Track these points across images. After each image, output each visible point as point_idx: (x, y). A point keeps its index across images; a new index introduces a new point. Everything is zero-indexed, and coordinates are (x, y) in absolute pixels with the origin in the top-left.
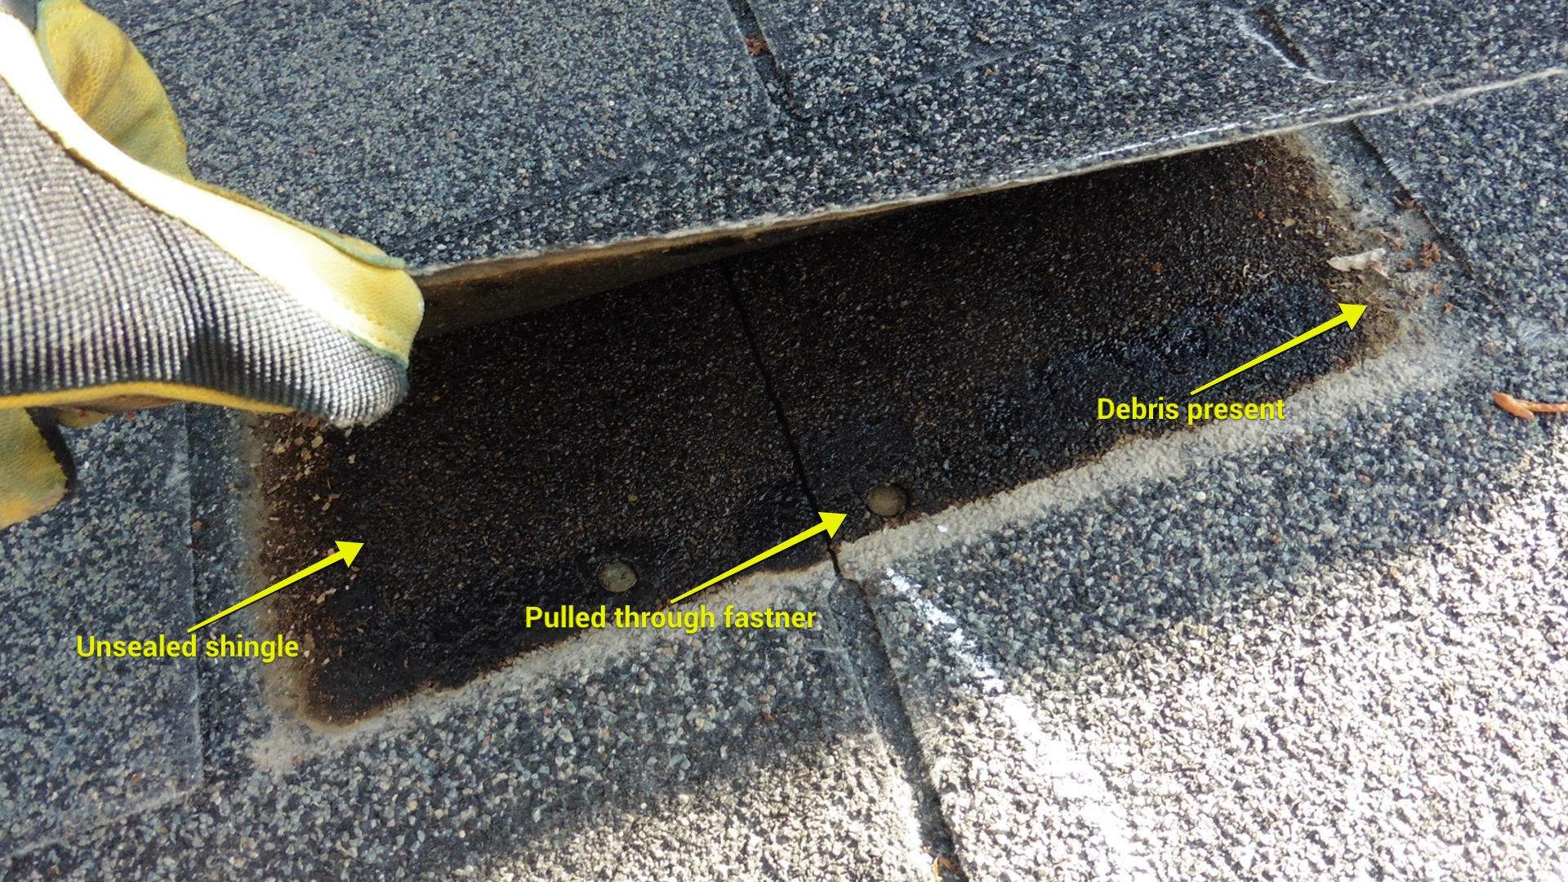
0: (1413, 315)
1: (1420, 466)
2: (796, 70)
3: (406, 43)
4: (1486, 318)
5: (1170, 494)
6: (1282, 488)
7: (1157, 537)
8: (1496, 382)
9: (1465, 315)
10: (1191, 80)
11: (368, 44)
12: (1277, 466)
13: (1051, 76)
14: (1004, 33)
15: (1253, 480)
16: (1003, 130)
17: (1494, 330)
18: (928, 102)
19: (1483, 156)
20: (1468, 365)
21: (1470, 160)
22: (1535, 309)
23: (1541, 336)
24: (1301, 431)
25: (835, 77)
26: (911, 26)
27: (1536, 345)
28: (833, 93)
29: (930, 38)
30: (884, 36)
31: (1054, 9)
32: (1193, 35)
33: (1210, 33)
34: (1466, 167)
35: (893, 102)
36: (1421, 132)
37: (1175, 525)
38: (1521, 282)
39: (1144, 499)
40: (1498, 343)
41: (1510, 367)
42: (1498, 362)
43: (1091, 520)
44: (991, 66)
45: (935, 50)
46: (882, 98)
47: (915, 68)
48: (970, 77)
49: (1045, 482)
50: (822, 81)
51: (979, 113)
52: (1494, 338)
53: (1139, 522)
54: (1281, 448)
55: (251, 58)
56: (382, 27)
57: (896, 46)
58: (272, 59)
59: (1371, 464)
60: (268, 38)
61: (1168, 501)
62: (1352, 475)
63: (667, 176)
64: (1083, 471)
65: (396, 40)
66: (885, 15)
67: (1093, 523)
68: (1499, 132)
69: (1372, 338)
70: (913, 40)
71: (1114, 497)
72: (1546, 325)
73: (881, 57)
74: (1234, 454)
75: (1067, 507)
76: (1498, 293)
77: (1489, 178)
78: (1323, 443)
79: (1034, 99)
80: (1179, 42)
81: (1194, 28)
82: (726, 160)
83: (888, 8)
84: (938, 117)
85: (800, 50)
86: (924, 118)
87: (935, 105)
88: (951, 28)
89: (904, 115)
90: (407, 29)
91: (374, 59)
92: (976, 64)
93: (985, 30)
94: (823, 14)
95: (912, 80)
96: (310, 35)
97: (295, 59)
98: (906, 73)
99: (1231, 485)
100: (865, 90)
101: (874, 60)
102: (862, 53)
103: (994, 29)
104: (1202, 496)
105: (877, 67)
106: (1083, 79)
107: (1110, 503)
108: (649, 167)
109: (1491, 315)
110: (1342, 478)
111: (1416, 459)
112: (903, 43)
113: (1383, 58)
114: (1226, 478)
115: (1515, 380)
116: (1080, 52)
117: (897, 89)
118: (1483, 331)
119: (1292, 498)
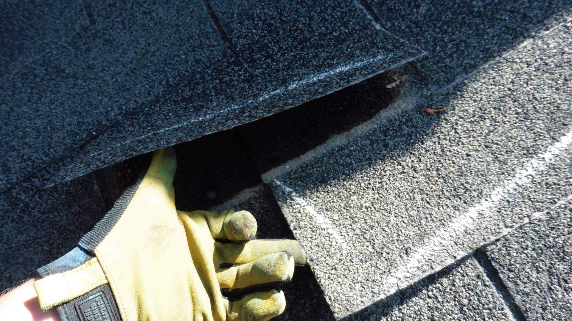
0: (404, 88)
1: (406, 132)
2: (233, 38)
3: (122, 44)
4: (423, 86)
5: (344, 149)
6: (372, 144)
7: (342, 161)
8: (426, 105)
9: (417, 86)
11: (111, 46)
12: (370, 137)
13: (303, 28)
15: (364, 142)
16: (291, 51)
17: (425, 89)
18: (271, 43)
20: (418, 101)
22: (435, 82)
23: (437, 90)
24: (376, 127)
25: (244, 39)
26: (263, 18)
27: (436, 92)
28: (244, 44)
29: (268, 21)
30: (256, 22)
35: (261, 44)
37: (346, 157)
38: (432, 74)
39: (338, 151)
40: (426, 93)
41: (429, 100)
42: (426, 99)
43: (325, 159)
44: (287, 28)
45: (270, 25)
46: (258, 43)
48: (281, 33)
49: (312, 150)
50: (240, 40)
51: (285, 45)
52: (425, 92)
53: (337, 158)
54: (371, 132)
55: (80, 57)
56: (114, 40)
57: (259, 25)
59: (394, 133)
60: (82, 49)
61: (344, 151)
62: (389, 137)
63: (203, 78)
64: (322, 146)
65: (119, 44)
66: (255, 15)
67: (325, 160)
69: (393, 97)
70: (264, 22)
71: (330, 152)
72: (438, 86)
73: (256, 30)
74: (359, 136)
75: (318, 156)
76: (426, 79)
78: (382, 129)
79: (299, 38)
80: (338, 11)
82: (218, 71)
83: (256, 12)
84: (274, 48)
85: (233, 30)
86: (270, 49)
87: (273, 44)
88: (274, 17)
89: (265, 48)
90: (121, 40)
91: (114, 51)
92: (282, 28)
94: (238, 17)
95: (265, 36)
96: (94, 46)
97: (92, 55)
98: (263, 34)
99: (359, 144)
100: (253, 42)
101: (254, 31)
102: (250, 29)
104: (352, 148)
105: (255, 33)
106: (312, 29)
107: (329, 153)
108: (198, 76)
110: (387, 138)
111: (406, 130)
112: (261, 24)
114: (358, 143)
115: (430, 103)
116: (311, 19)
117: (262, 40)
118: (422, 90)
119: (375, 146)
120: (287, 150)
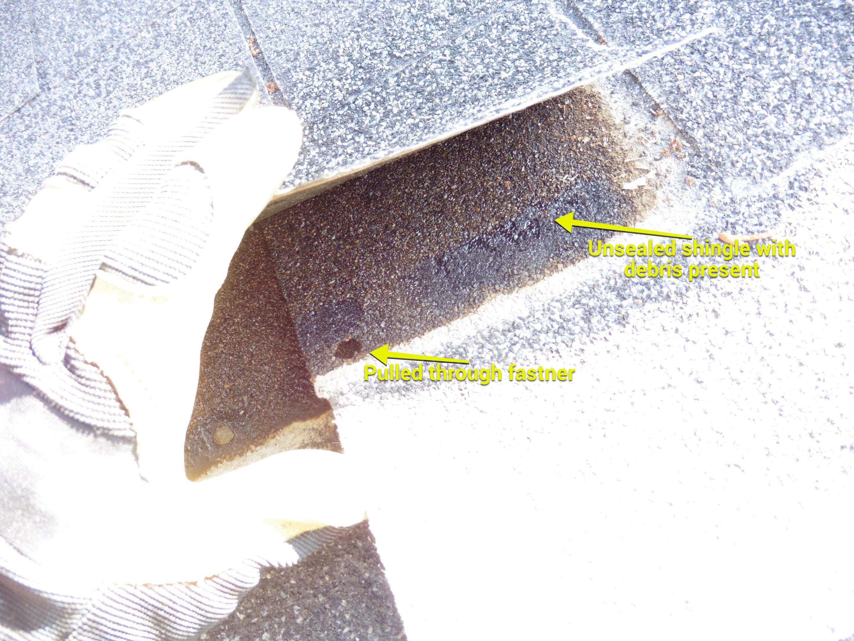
0: (666, 188)
1: (673, 288)
2: (294, 98)
3: (91, 125)
4: (711, 181)
5: (519, 327)
6: (587, 316)
7: (511, 355)
8: (719, 224)
9: (698, 182)
10: (520, 58)
11: (72, 130)
12: (584, 301)
13: (438, 71)
14: (409, 48)
15: (569, 313)
16: (410, 115)
17: (717, 190)
18: (368, 105)
19: (706, 70)
20: (702, 216)
21: (697, 74)
22: (741, 171)
23: (747, 188)
24: (598, 277)
25: (315, 99)
26: (356, 55)
27: (744, 194)
28: (314, 110)
29: (367, 61)
30: (341, 65)
31: (438, 25)
32: (522, 24)
33: (532, 20)
34: (695, 79)
35: (350, 108)
36: (665, 61)
37: (523, 346)
38: (732, 154)
39: (504, 333)
40: (720, 197)
41: (729, 213)
42: (720, 210)
43: (471, 349)
44: (403, 72)
45: (370, 68)
46: (343, 106)
47: (359, 83)
48: (392, 81)
49: (442, 329)
50: (308, 103)
51: (397, 106)
52: (717, 194)
53: (500, 347)
54: (586, 289)
55: (15, 152)
56: (78, 119)
57: (348, 71)
58: (25, 150)
59: (642, 291)
60: (21, 137)
61: (517, 332)
62: (630, 301)
64: (466, 319)
65: (86, 125)
66: (341, 51)
67: (473, 351)
68: (715, 50)
69: (640, 208)
70: (358, 64)
71: (486, 333)
72: (749, 180)
73: (340, 80)
74: (558, 297)
75: (456, 343)
76: (718, 164)
77: (710, 84)
78: (612, 282)
79: (429, 89)
80: (514, 31)
81: (522, 19)
83: (342, 46)
84: (374, 113)
85: (295, 85)
86: (366, 115)
87: (372, 106)
88: (378, 51)
89: (356, 116)
90: (91, 116)
91: (76, 139)
92: (395, 72)
93: (398, 47)
94: (307, 58)
95: (358, 92)
96: (43, 131)
97: (37, 147)
98: (355, 87)
99: (556, 317)
100: (332, 104)
101: (336, 83)
102: (330, 80)
103: (402, 47)
104: (538, 327)
105: (338, 88)
106: (456, 69)
107: (483, 337)
109: (715, 179)
110: (624, 303)
112: (352, 67)
113: (640, 13)
114: (553, 313)
115: (731, 220)
116: (455, 50)
117: (351, 99)
118: (710, 190)
119: (594, 320)
120: (383, 325)
